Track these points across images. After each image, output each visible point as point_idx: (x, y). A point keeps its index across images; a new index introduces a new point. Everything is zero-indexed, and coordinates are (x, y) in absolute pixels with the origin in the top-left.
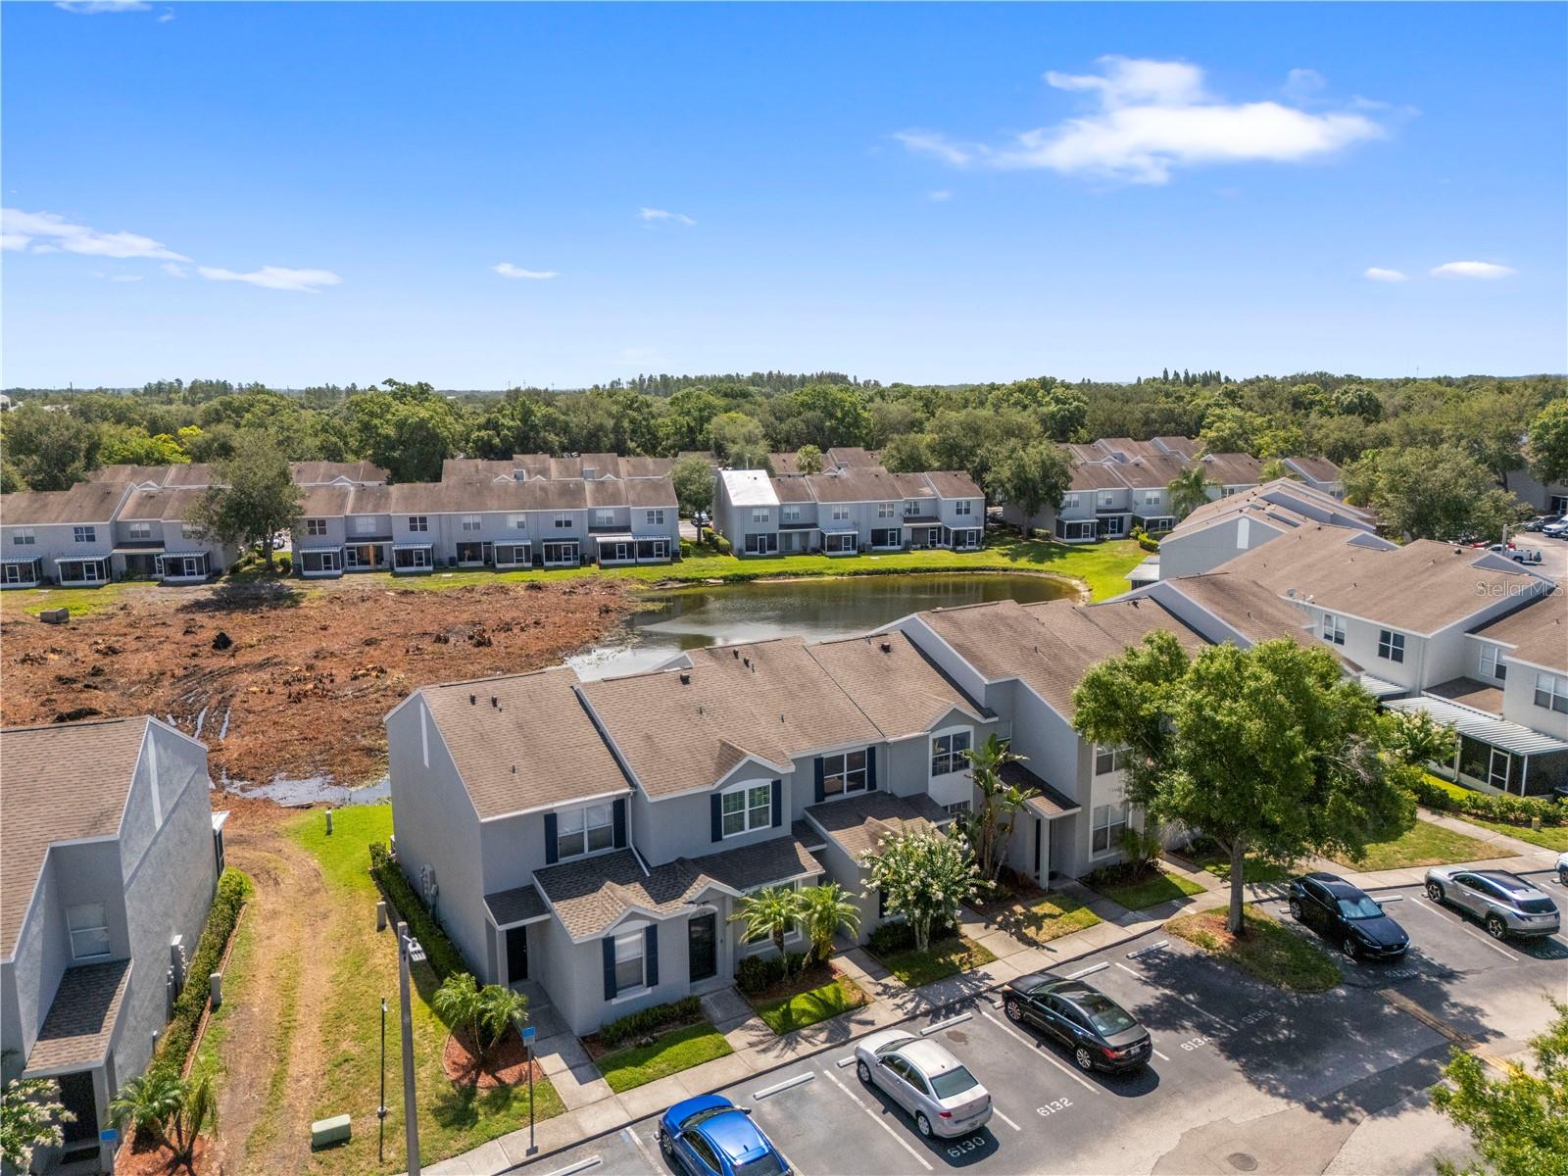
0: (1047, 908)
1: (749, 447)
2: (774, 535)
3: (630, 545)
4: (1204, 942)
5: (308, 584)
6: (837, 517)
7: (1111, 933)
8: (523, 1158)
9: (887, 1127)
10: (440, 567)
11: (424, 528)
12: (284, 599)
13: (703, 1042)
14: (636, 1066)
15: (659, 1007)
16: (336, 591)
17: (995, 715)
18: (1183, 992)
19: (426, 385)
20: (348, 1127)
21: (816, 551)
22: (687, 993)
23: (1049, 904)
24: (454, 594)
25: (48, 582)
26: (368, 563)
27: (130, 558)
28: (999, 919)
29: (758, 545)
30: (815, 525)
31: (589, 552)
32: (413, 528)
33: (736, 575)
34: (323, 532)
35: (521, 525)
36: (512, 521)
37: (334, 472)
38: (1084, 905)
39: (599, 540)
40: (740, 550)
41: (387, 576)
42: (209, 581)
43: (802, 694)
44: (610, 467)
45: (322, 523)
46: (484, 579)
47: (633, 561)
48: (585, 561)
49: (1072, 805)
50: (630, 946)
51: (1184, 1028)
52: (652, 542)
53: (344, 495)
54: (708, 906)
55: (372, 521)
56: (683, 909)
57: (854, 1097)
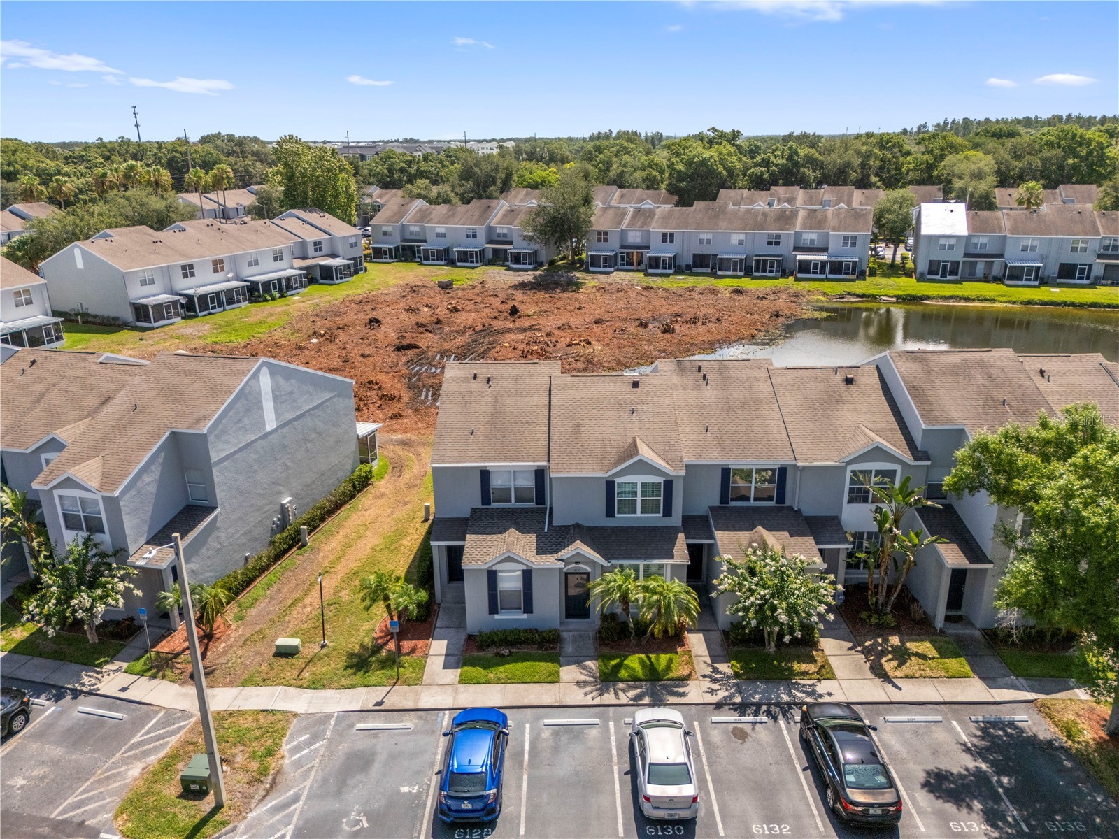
0: (925, 647)
1: (973, 183)
2: (958, 263)
3: (823, 263)
4: (1069, 732)
5: (590, 276)
6: (1025, 249)
7: (975, 690)
8: (370, 707)
9: (617, 786)
10: (679, 270)
11: (672, 241)
12: (574, 285)
13: (543, 667)
14: (484, 668)
15: (526, 631)
16: (604, 284)
17: (928, 459)
18: (1000, 772)
19: (738, 132)
20: (296, 647)
21: (997, 280)
22: (557, 625)
23: (928, 644)
24: (679, 292)
25: (451, 263)
26: (632, 264)
27: (495, 251)
28: (867, 644)
29: (939, 271)
30: (1001, 256)
31: (790, 266)
32: (664, 241)
33: (909, 295)
34: (606, 240)
35: (741, 243)
36: (735, 239)
37: (644, 197)
38: (967, 656)
39: (799, 257)
40: (922, 275)
41: (641, 275)
42: (534, 269)
43: (739, 411)
44: (846, 198)
45: (606, 233)
46: (704, 282)
47: (824, 276)
48: (784, 274)
49: (984, 559)
50: (510, 581)
51: (970, 807)
52: (842, 262)
53: (624, 214)
54: (581, 566)
55: (639, 234)
56: (552, 563)
57: (614, 751)
